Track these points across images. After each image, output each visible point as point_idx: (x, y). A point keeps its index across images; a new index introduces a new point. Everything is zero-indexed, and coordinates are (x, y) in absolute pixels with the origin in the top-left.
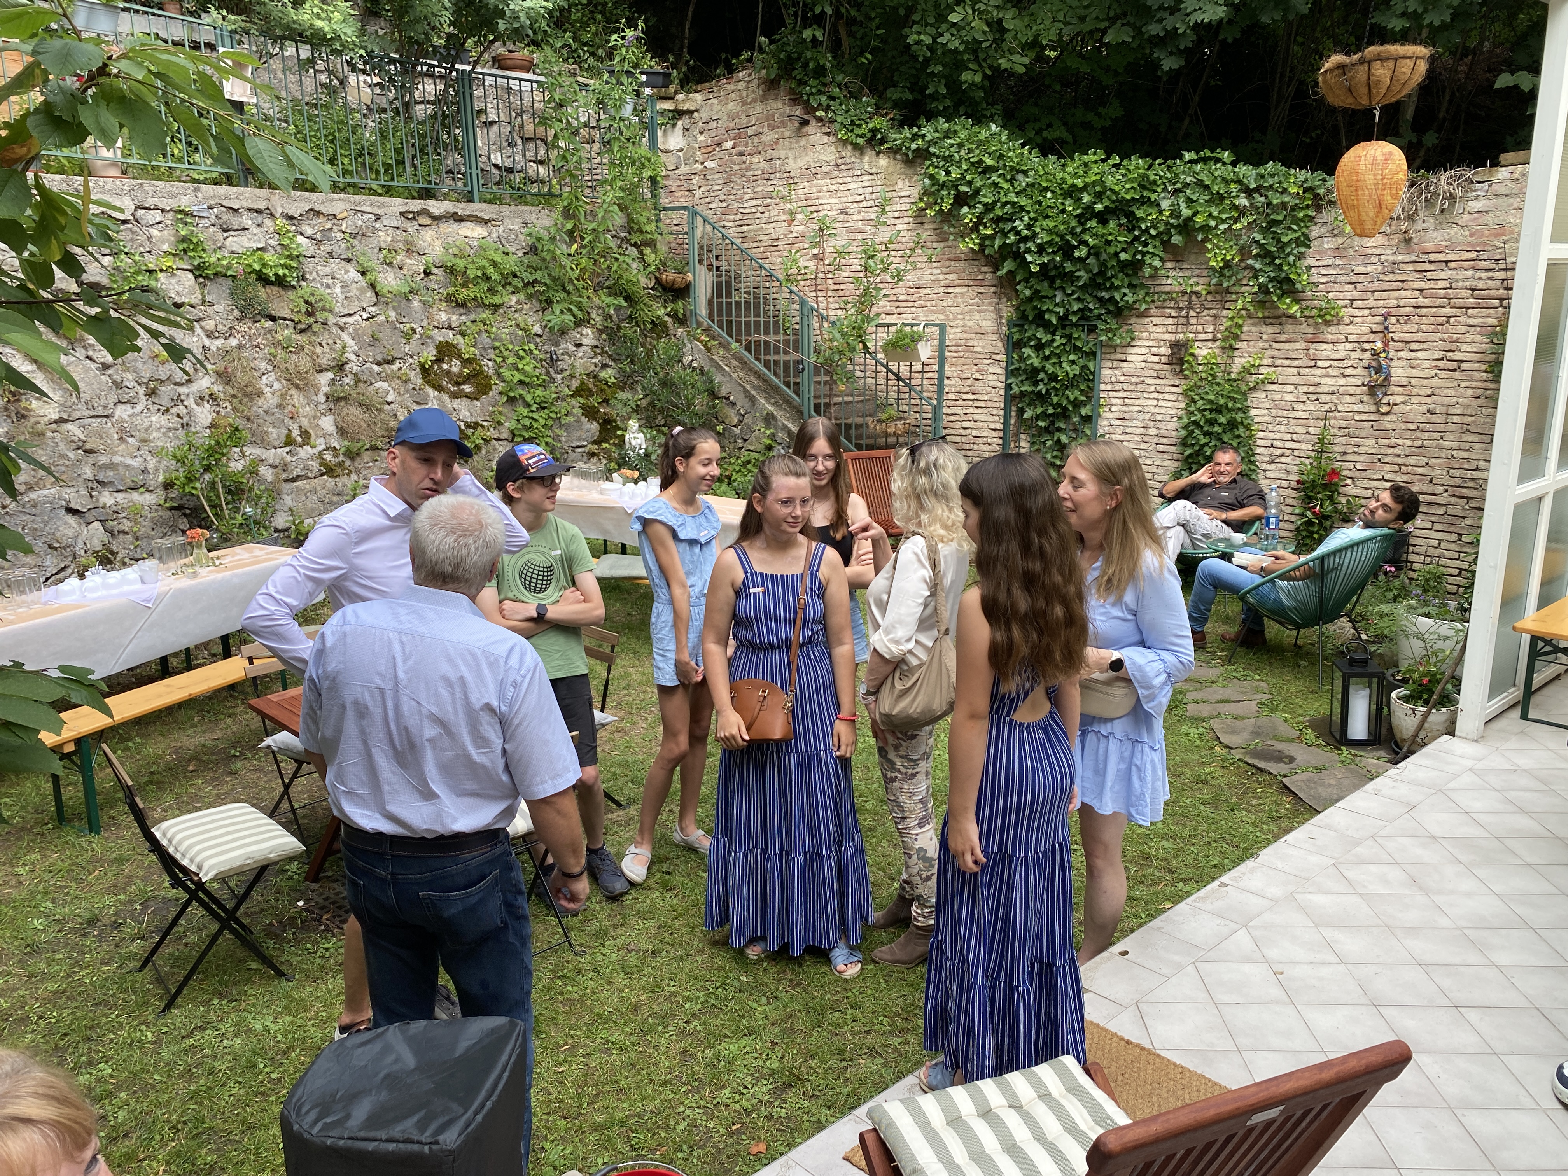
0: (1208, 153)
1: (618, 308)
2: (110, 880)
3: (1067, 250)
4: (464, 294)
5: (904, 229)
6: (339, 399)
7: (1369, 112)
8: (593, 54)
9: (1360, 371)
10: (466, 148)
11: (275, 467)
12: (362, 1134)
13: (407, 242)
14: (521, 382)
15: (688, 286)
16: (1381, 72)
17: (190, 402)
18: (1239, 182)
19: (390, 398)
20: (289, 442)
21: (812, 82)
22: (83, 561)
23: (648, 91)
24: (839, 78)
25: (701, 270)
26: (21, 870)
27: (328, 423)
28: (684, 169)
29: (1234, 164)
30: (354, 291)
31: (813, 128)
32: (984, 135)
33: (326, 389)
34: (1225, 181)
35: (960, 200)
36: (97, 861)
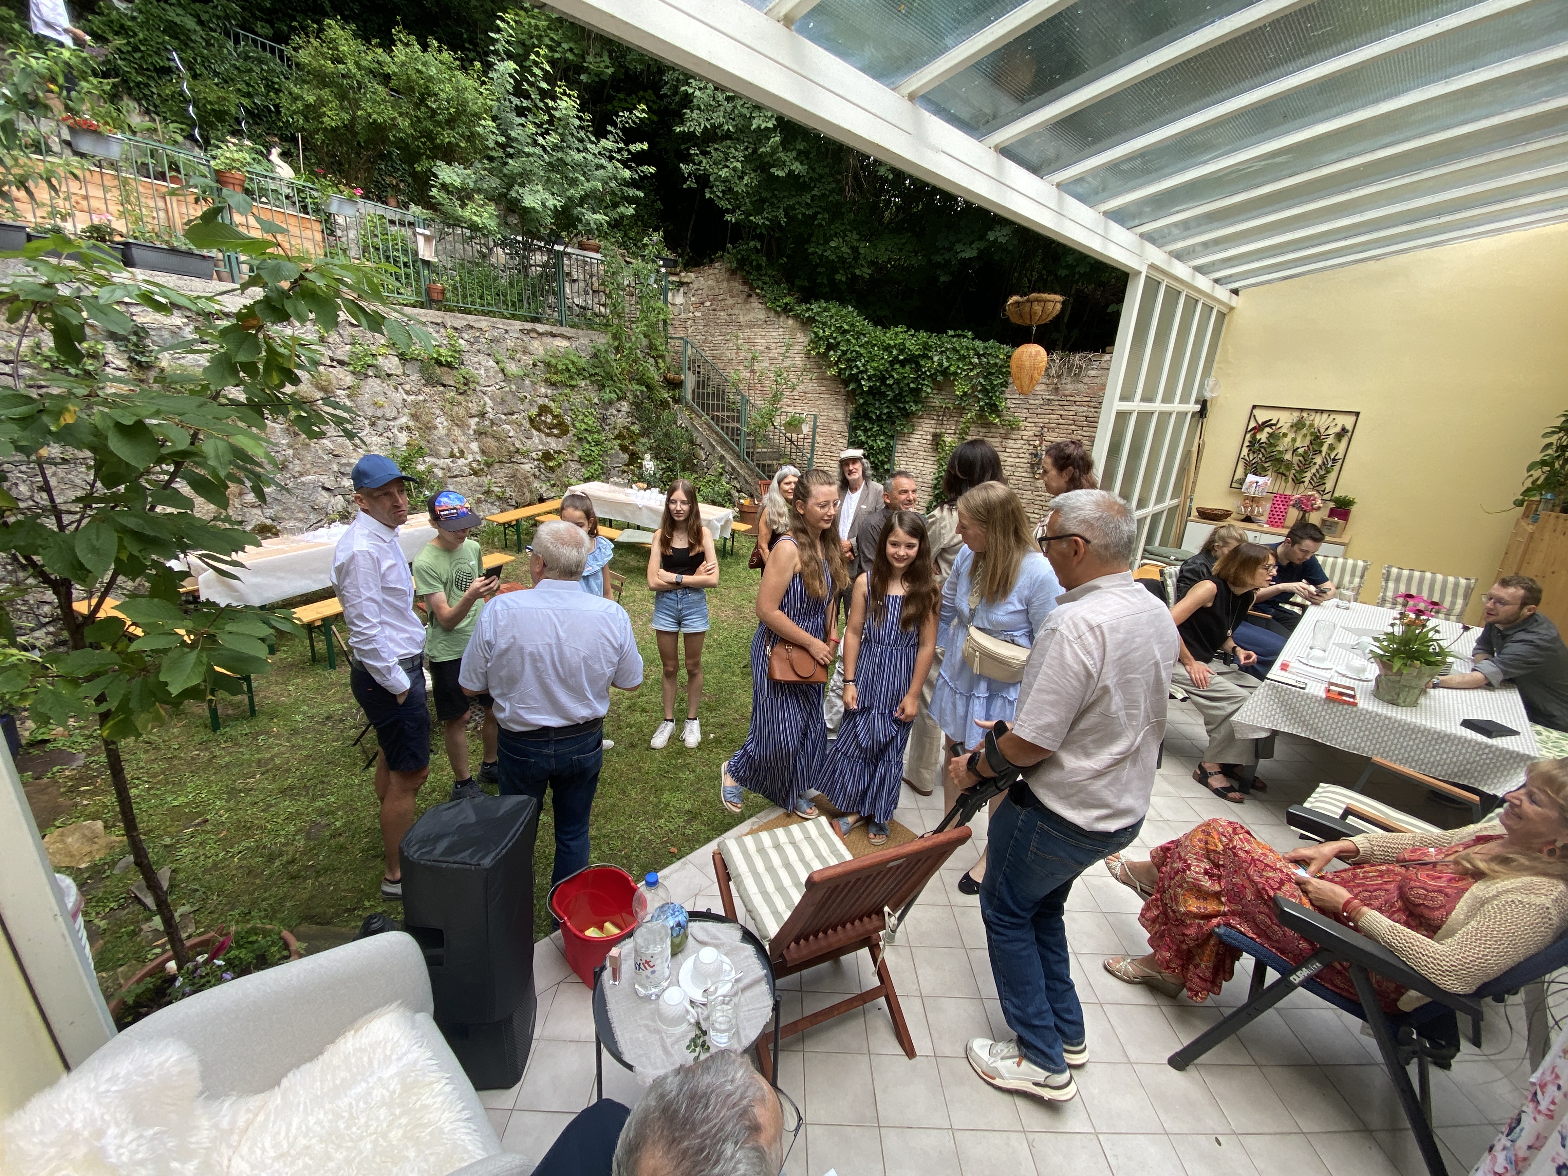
0: (960, 332)
1: (642, 392)
2: (339, 696)
3: (883, 380)
4: (555, 378)
5: (799, 360)
6: (481, 434)
7: (1030, 327)
8: (635, 245)
9: (1027, 455)
10: (559, 294)
11: (442, 469)
12: (441, 859)
13: (523, 347)
14: (586, 430)
15: (682, 382)
16: (1038, 308)
17: (395, 431)
18: (974, 349)
19: (511, 434)
20: (452, 455)
21: (754, 273)
22: (332, 517)
23: (663, 270)
24: (769, 272)
25: (689, 374)
26: (291, 688)
27: (474, 446)
28: (683, 316)
29: (973, 339)
30: (492, 373)
31: (754, 299)
32: (844, 312)
33: (474, 427)
34: (968, 348)
35: (830, 347)
36: (333, 684)
